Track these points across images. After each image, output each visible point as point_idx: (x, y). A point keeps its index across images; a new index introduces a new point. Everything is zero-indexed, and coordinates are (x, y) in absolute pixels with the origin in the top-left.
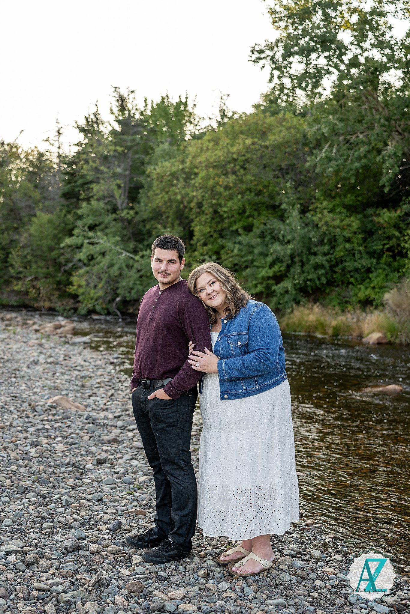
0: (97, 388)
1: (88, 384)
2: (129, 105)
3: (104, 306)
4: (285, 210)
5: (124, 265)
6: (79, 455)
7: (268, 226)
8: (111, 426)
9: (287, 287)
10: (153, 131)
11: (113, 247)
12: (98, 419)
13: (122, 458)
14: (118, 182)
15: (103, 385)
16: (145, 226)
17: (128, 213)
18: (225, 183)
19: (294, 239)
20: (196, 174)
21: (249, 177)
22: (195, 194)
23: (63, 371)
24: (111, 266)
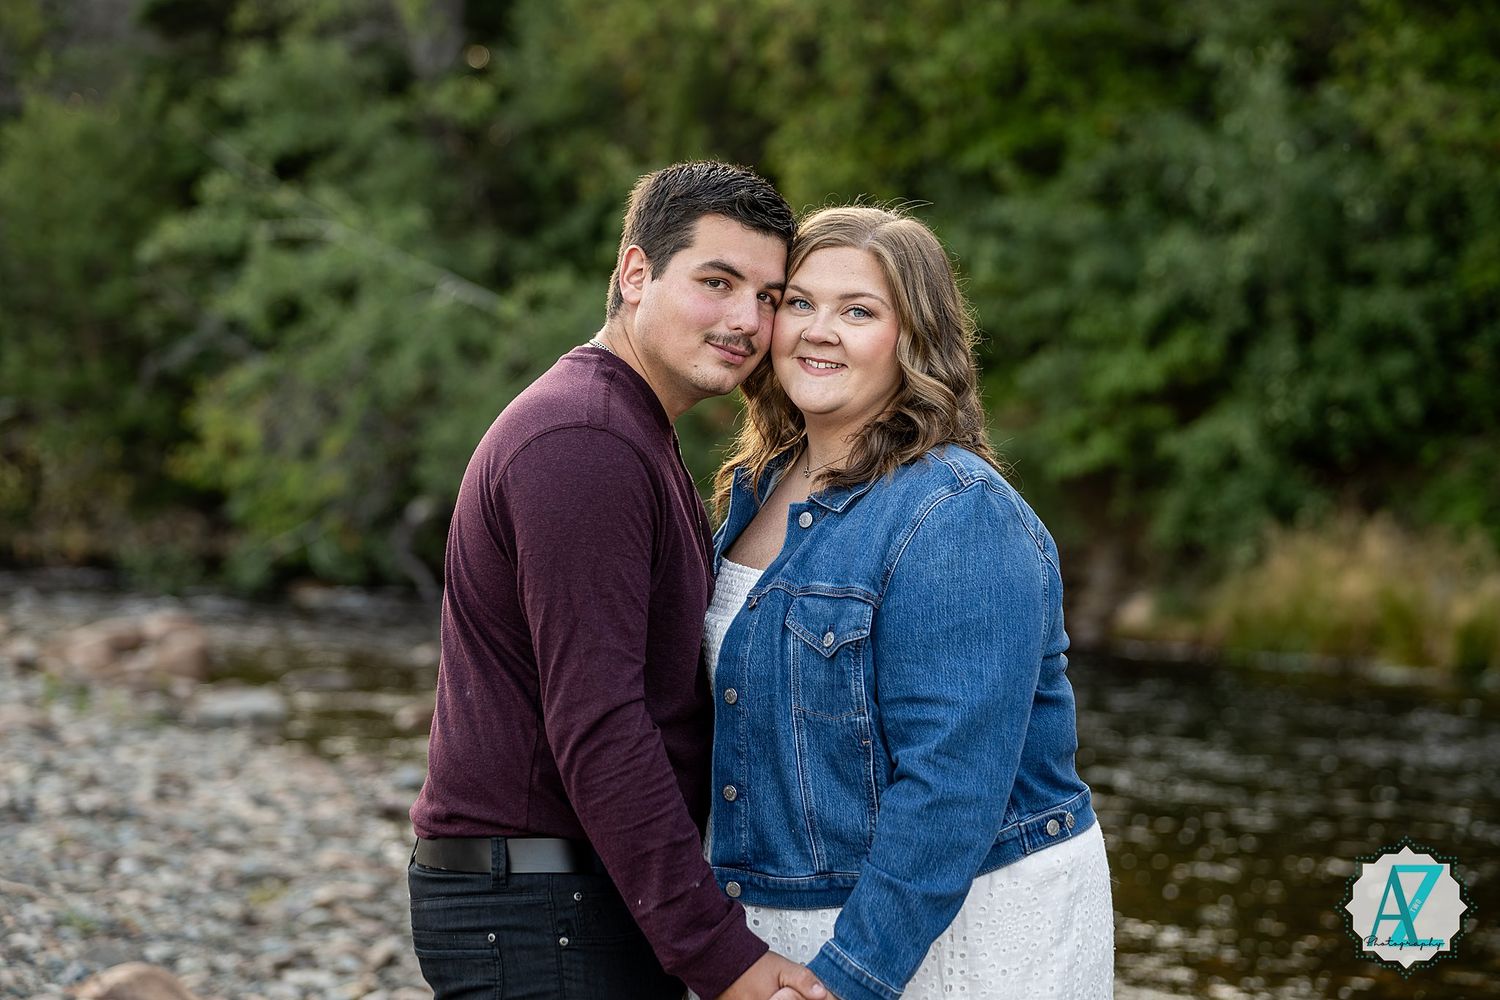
0: (318, 927)
1: (271, 911)
3: (353, 545)
7: (1137, 149)
9: (1232, 446)
15: (345, 913)
17: (463, 97)
19: (1261, 208)
23: (151, 849)
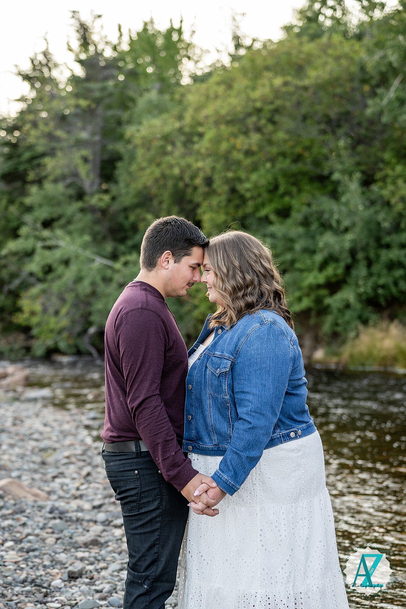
0: (65, 464)
1: (50, 460)
2: (95, 38)
3: (71, 342)
4: (337, 183)
5: (98, 279)
6: (40, 567)
7: (314, 208)
8: (89, 521)
9: (348, 301)
10: (133, 75)
11: (80, 251)
12: (67, 512)
13: (106, 568)
14: (85, 152)
15: (73, 459)
16: (127, 218)
17: (101, 200)
18: (246, 147)
19: (354, 225)
20: (201, 135)
21: (281, 135)
22: (200, 164)
23: (12, 441)
24: (79, 279)
